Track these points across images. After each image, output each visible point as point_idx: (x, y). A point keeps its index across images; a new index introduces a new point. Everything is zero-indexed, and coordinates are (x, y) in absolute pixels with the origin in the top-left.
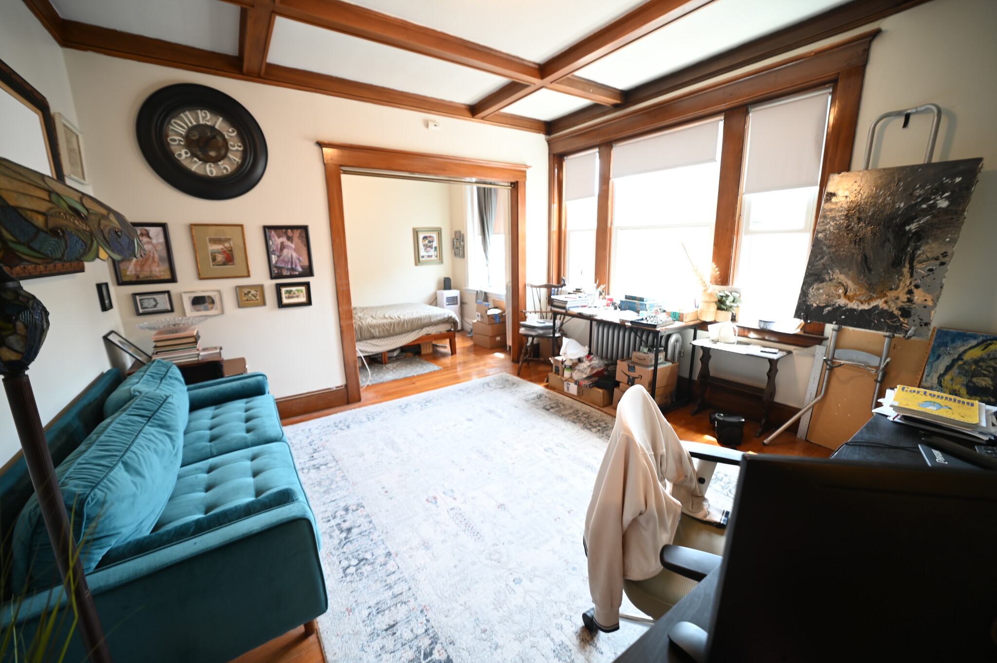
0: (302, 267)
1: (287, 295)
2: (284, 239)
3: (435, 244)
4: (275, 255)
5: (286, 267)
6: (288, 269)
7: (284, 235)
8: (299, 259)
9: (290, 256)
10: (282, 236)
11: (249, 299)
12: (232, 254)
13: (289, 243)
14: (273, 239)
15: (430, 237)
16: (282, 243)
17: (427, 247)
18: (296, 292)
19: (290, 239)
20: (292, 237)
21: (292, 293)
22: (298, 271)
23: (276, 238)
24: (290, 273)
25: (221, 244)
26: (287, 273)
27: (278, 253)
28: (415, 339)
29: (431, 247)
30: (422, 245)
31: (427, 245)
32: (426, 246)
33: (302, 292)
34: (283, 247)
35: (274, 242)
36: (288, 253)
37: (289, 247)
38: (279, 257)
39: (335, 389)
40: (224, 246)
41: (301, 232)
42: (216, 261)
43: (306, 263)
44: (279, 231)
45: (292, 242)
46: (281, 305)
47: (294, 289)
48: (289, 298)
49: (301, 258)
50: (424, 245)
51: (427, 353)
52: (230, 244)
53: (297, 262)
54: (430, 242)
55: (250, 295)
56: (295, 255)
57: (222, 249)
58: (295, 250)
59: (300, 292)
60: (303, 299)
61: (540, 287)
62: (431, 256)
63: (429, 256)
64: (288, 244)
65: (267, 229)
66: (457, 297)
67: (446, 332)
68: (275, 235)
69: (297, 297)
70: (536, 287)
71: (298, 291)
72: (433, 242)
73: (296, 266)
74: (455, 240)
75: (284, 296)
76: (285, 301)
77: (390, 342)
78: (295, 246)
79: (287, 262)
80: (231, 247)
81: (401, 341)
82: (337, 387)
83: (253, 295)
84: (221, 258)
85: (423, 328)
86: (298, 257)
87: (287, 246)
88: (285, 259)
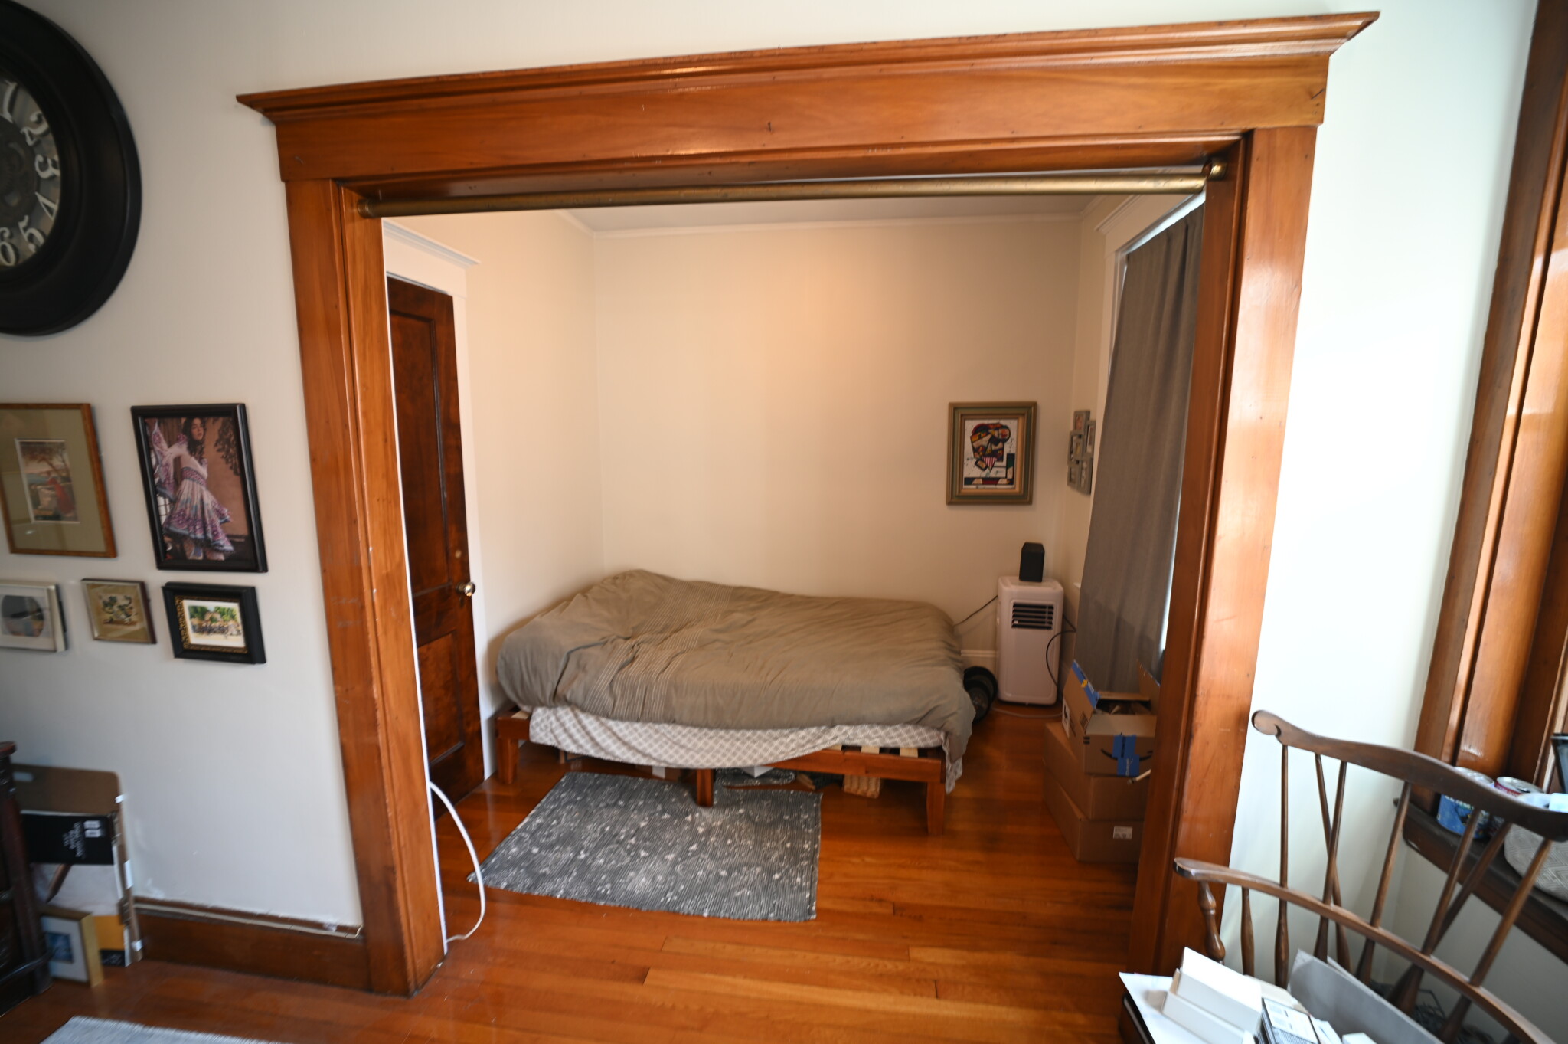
0: (231, 538)
1: (196, 621)
2: (180, 449)
3: (1010, 448)
4: (164, 496)
5: (193, 536)
6: (196, 541)
7: (182, 436)
8: (221, 516)
9: (197, 502)
10: (178, 440)
11: (115, 619)
12: (70, 488)
13: (192, 462)
14: (157, 448)
15: (998, 427)
16: (177, 460)
17: (984, 455)
18: (218, 616)
19: (195, 448)
20: (201, 442)
21: (207, 617)
22: (223, 552)
23: (164, 444)
24: (205, 556)
25: (43, 459)
26: (197, 554)
27: (170, 493)
28: (799, 754)
29: (998, 455)
30: (971, 450)
31: (985, 449)
32: (981, 454)
33: (233, 617)
34: (180, 473)
35: (159, 457)
36: (193, 494)
37: (194, 474)
38: (173, 502)
39: (333, 932)
40: (51, 465)
41: (224, 424)
42: (40, 507)
43: (242, 530)
44: (172, 423)
45: (200, 460)
46: (183, 650)
47: (211, 605)
48: (201, 630)
49: (226, 511)
50: (975, 450)
51: (859, 792)
52: (64, 461)
53: (218, 522)
54: (994, 441)
55: (115, 608)
56: (209, 499)
57: (49, 473)
58: (212, 485)
59: (227, 617)
60: (236, 640)
61: (1352, 753)
62: (994, 481)
63: (987, 481)
64: (192, 467)
65: (144, 416)
66: (1051, 607)
67: (915, 754)
68: (161, 436)
69: (222, 630)
70: (1319, 746)
71: (222, 612)
72: (1004, 441)
73: (216, 536)
74: (1075, 438)
75: (189, 622)
76: (195, 639)
77: (722, 746)
78: (209, 471)
79: (191, 522)
80: (67, 470)
81: (755, 751)
82: (341, 928)
83: (122, 608)
84: (49, 499)
85: (833, 726)
86: (217, 506)
87: (189, 469)
88: (188, 512)
